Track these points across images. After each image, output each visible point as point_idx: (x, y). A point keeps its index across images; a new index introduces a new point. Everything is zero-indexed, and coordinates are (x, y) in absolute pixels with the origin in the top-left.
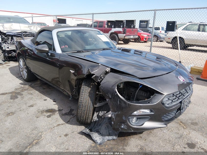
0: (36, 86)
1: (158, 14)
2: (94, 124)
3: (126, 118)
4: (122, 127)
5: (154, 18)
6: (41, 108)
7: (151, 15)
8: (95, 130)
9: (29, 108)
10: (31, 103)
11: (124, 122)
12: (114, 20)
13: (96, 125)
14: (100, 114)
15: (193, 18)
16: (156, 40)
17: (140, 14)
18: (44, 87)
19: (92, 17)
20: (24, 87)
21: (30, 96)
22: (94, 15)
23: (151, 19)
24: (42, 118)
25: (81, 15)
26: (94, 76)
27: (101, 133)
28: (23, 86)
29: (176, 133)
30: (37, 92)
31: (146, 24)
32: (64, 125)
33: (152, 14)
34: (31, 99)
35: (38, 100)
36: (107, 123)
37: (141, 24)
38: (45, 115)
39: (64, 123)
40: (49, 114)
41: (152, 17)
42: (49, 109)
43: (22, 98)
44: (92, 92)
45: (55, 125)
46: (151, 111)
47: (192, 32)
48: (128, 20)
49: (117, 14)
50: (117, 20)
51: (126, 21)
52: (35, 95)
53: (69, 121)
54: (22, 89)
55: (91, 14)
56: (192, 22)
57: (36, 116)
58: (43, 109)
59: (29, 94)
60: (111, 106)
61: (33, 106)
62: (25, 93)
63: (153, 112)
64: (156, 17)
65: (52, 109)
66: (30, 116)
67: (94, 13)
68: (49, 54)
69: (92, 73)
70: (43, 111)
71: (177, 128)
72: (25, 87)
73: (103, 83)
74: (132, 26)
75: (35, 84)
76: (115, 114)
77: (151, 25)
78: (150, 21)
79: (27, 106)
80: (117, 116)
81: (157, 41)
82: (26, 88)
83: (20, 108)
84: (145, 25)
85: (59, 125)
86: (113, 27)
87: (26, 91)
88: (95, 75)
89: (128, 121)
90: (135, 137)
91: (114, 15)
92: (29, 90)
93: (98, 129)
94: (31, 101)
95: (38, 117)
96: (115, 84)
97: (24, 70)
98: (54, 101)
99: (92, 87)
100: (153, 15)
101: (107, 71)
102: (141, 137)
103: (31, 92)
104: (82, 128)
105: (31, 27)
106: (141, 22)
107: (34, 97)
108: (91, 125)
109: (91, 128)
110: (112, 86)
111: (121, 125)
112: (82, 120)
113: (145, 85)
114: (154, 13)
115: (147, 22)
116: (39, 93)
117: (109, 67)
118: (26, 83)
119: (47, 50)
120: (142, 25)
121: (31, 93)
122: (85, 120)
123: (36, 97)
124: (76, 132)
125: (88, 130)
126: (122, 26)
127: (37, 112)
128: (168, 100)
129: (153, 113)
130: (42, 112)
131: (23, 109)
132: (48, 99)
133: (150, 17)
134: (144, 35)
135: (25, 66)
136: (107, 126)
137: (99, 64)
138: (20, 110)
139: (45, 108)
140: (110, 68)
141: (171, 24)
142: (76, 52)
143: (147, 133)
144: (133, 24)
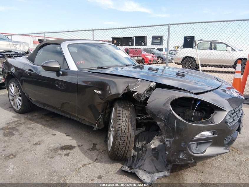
0: (34, 118)
1: (173, 29)
2: (132, 159)
3: (186, 144)
4: (181, 157)
5: (168, 33)
6: (52, 146)
7: (165, 31)
8: (137, 166)
9: (35, 146)
10: (36, 139)
11: (183, 150)
12: (120, 37)
13: (135, 160)
14: (138, 145)
15: (204, 36)
16: (161, 62)
17: (154, 30)
18: (47, 119)
19: (92, 34)
20: (18, 121)
21: (31, 131)
22: (95, 31)
23: (165, 35)
24: (57, 158)
25: (74, 31)
26: (135, 94)
27: (145, 171)
28: (16, 119)
29: (233, 160)
30: (39, 126)
31: (160, 40)
32: (91, 164)
33: (166, 29)
34: (34, 134)
35: (44, 136)
36: (151, 156)
37: (154, 40)
38: (60, 154)
39: (91, 161)
40: (66, 152)
41: (166, 32)
42: (64, 146)
43: (21, 134)
44: (131, 115)
45: (80, 166)
46: (214, 133)
47: (204, 51)
48: (137, 36)
49: (123, 29)
50: (124, 36)
51: (136, 37)
52: (37, 129)
53: (96, 159)
54: (16, 123)
55: (91, 30)
56: (202, 40)
57: (49, 156)
58: (56, 147)
59: (28, 128)
60: (164, 130)
61: (39, 144)
62: (22, 128)
63: (216, 134)
64: (171, 32)
65: (67, 146)
66: (40, 157)
67: (95, 29)
68: (61, 73)
69: (132, 90)
70: (57, 148)
71: (231, 155)
72: (20, 121)
73: (151, 102)
74: (143, 43)
75: (33, 116)
76: (170, 141)
77: (165, 41)
78: (164, 37)
79: (31, 144)
80: (173, 143)
81: (162, 64)
82: (22, 122)
83: (22, 148)
84: (159, 42)
85: (85, 165)
86: (120, 45)
87: (23, 126)
88: (137, 93)
89: (188, 149)
90: (189, 171)
91: (120, 31)
92: (27, 124)
93: (140, 165)
94: (35, 137)
95: (52, 158)
96: (167, 102)
97: (16, 99)
98: (67, 136)
99: (130, 109)
100: (167, 31)
101: (152, 86)
102: (196, 170)
103: (31, 126)
104: (118, 166)
105: (17, 45)
106: (154, 38)
107: (37, 132)
108: (128, 162)
109: (129, 165)
110: (164, 104)
111: (179, 155)
112: (120, 154)
113: (204, 100)
114: (169, 28)
115: (161, 38)
116: (43, 127)
117: (153, 82)
118: (20, 115)
119: (58, 66)
120: (155, 42)
121: (31, 128)
122: (124, 153)
123: (41, 132)
124: (112, 171)
125: (127, 167)
126: (130, 43)
127: (48, 151)
128: (230, 117)
129: (216, 136)
130: (56, 150)
131: (27, 149)
132: (58, 133)
133: (163, 32)
134: (148, 57)
135: (20, 92)
136: (151, 160)
137: (138, 79)
138: (24, 151)
139: (58, 145)
140: (155, 82)
141: (189, 40)
142: (96, 68)
143: (201, 164)
144: (145, 41)
